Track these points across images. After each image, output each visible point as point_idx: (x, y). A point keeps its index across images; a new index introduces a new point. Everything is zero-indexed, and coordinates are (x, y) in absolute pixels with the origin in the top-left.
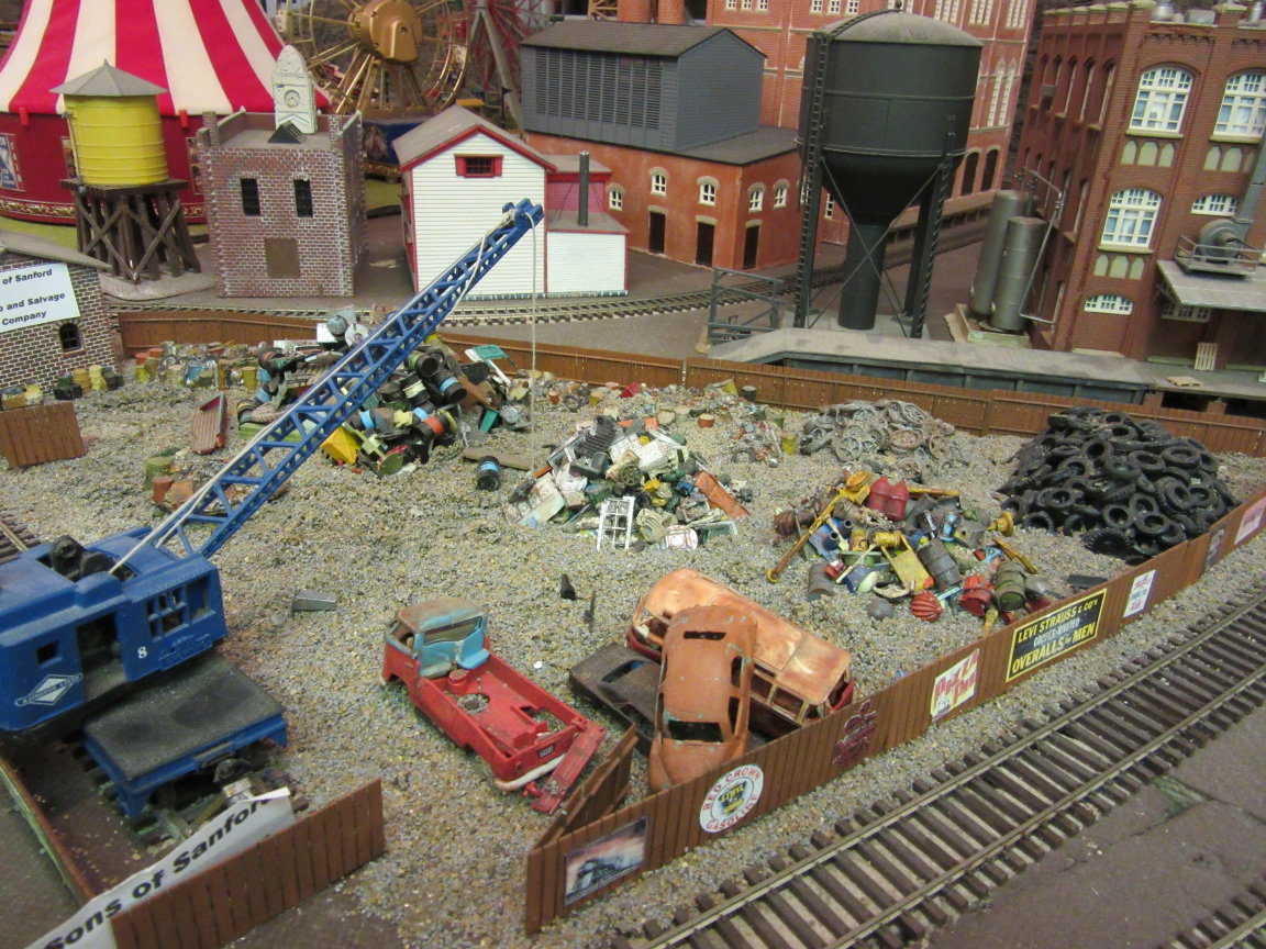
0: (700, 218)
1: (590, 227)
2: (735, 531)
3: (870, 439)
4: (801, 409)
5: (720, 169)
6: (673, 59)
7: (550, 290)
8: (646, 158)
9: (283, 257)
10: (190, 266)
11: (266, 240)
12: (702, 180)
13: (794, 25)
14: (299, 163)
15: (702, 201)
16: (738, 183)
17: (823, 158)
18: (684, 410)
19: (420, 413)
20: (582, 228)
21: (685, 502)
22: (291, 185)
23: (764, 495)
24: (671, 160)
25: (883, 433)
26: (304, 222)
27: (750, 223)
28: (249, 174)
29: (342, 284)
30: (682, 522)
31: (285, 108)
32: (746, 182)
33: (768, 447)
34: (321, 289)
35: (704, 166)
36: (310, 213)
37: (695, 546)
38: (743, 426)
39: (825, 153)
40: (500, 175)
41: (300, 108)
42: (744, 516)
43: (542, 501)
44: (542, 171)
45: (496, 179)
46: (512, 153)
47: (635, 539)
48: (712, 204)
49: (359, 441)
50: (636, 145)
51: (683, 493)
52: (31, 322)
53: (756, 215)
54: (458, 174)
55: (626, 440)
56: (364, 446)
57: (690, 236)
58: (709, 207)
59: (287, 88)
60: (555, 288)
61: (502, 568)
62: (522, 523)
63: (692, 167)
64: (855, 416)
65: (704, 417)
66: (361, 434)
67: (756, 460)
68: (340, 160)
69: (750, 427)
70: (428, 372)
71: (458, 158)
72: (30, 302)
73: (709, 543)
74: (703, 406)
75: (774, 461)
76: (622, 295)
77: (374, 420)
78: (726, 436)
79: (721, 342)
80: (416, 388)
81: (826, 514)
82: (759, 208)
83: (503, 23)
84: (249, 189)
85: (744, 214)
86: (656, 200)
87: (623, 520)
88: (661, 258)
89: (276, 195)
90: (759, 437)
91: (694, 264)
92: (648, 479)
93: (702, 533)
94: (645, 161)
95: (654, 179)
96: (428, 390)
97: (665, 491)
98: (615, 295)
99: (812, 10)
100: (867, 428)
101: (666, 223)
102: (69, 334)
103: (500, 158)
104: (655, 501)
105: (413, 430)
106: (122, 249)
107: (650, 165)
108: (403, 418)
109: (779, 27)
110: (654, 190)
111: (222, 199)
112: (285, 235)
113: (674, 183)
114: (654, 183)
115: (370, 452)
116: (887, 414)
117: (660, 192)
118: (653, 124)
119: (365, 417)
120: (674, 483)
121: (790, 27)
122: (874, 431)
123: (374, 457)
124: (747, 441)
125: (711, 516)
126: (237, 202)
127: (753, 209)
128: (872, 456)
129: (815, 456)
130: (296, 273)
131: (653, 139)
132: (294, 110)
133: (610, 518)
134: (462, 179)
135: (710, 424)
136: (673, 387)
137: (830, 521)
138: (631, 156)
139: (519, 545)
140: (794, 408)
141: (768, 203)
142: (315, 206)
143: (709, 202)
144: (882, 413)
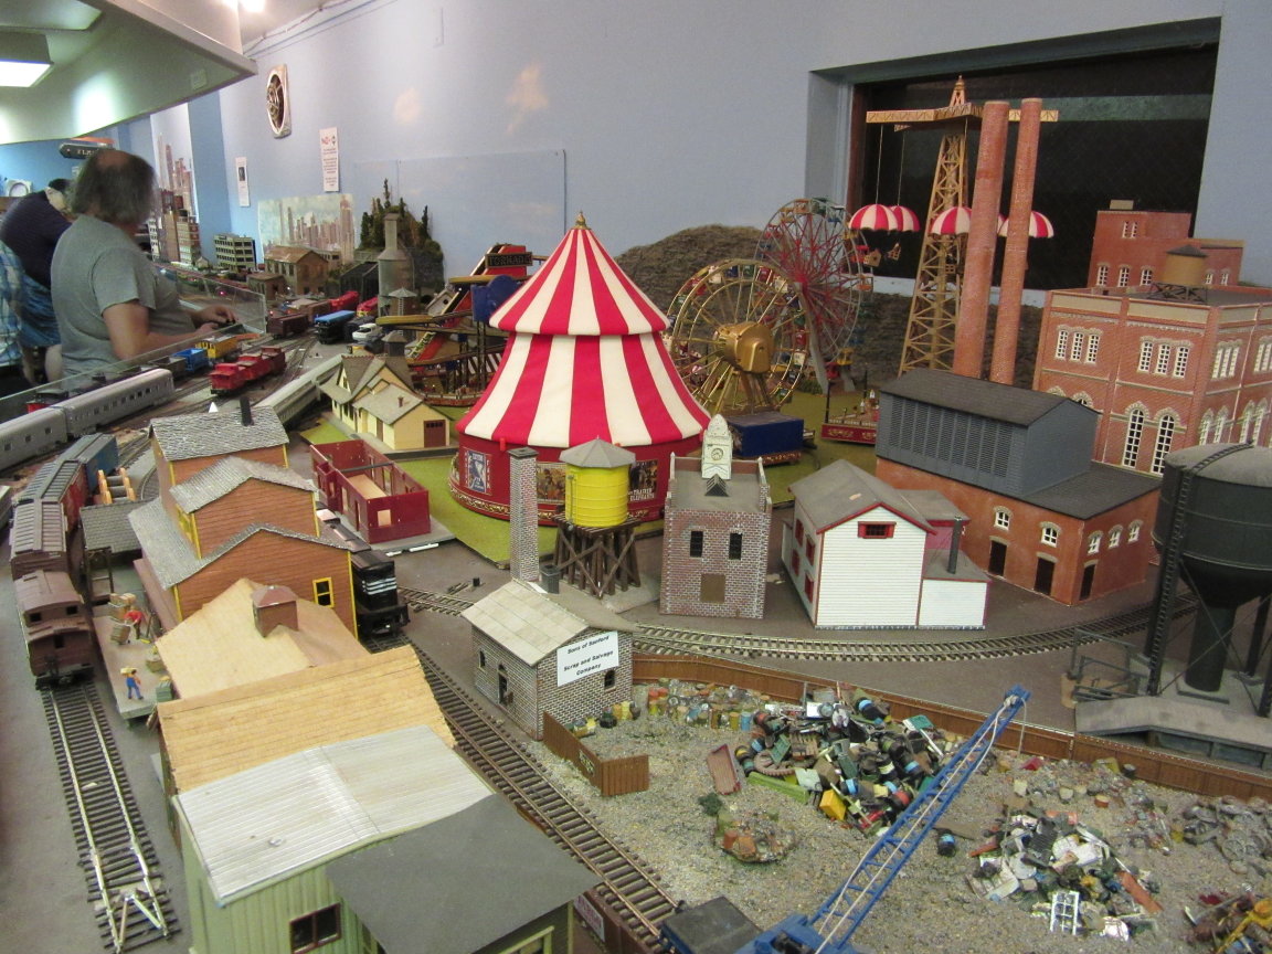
0: (1040, 554)
1: (958, 575)
2: (1156, 927)
3: (1252, 844)
4: (1174, 788)
5: (1063, 519)
6: (1024, 427)
7: (921, 623)
8: (991, 498)
9: (713, 588)
10: (632, 581)
11: (703, 575)
12: (1045, 524)
13: (1122, 379)
14: (737, 522)
15: (1044, 541)
16: (1080, 533)
17: (1181, 560)
18: (1082, 790)
19: (890, 785)
20: (951, 575)
21: (1115, 898)
22: (728, 537)
23: (1166, 886)
24: (1015, 503)
25: (1265, 842)
26: (734, 564)
27: (1087, 564)
28: (698, 528)
29: (755, 609)
30: (1112, 913)
31: (711, 461)
32: (1087, 532)
33: (1160, 836)
34: (738, 612)
35: (1048, 513)
36: (739, 557)
37: (1126, 937)
38: (1136, 813)
39: (1184, 557)
40: (892, 536)
41: (722, 461)
42: (1160, 912)
43: (1003, 883)
44: (925, 533)
45: (888, 540)
46: (901, 520)
47: (1080, 926)
48: (1054, 545)
49: (847, 804)
50: (983, 486)
51: (1113, 889)
52: (592, 672)
53: (1094, 556)
54: (859, 535)
55: (1065, 840)
56: (850, 808)
57: (1032, 567)
58: (1051, 547)
59: (714, 447)
60: (927, 621)
61: (982, 938)
62: (988, 897)
63: (1037, 512)
64: (1238, 819)
65: (1101, 798)
66: (848, 798)
67: (1151, 847)
68: (768, 521)
69: (1142, 815)
70: (898, 756)
71: (860, 525)
72: (594, 658)
73: (1139, 936)
74: (1097, 786)
75: (1166, 849)
76: (980, 629)
77: (857, 788)
78: (1122, 820)
79: (1086, 701)
80: (889, 768)
81: (1238, 933)
82: (1096, 550)
83: (815, 303)
84: (697, 538)
85: (1084, 556)
86: (998, 532)
87: (1069, 909)
88: (1001, 581)
89: (716, 543)
90: (1152, 827)
91: (1032, 590)
92: (1083, 875)
93: (1132, 928)
94: (990, 499)
95: (998, 515)
96: (896, 769)
97: (1098, 888)
98: (974, 629)
99: (1139, 369)
100: (1248, 833)
101: (1007, 553)
102: (610, 677)
103: (893, 525)
104: (1092, 894)
105: (888, 801)
106: (593, 572)
107: (994, 504)
108: (881, 791)
109: (1107, 379)
110: (997, 524)
111: (676, 543)
112: (717, 572)
113: (1016, 522)
114: (998, 518)
115: (854, 813)
116: (1265, 820)
117: (1003, 526)
118: (1001, 471)
119: (850, 784)
120: (1104, 881)
121: (1117, 380)
122: (1255, 837)
123: (857, 816)
124: (1142, 829)
125: (1138, 913)
126: (686, 547)
127: (1091, 551)
128: (1256, 859)
129: (1202, 847)
130: (721, 599)
131: (998, 484)
132: (717, 462)
133: (1060, 906)
134: (861, 539)
135: (1105, 805)
136: (1065, 761)
137: (1243, 939)
138: (977, 493)
139: (990, 917)
140: (1168, 787)
141: (1103, 547)
142: (744, 552)
143: (1050, 543)
144: (1260, 818)
